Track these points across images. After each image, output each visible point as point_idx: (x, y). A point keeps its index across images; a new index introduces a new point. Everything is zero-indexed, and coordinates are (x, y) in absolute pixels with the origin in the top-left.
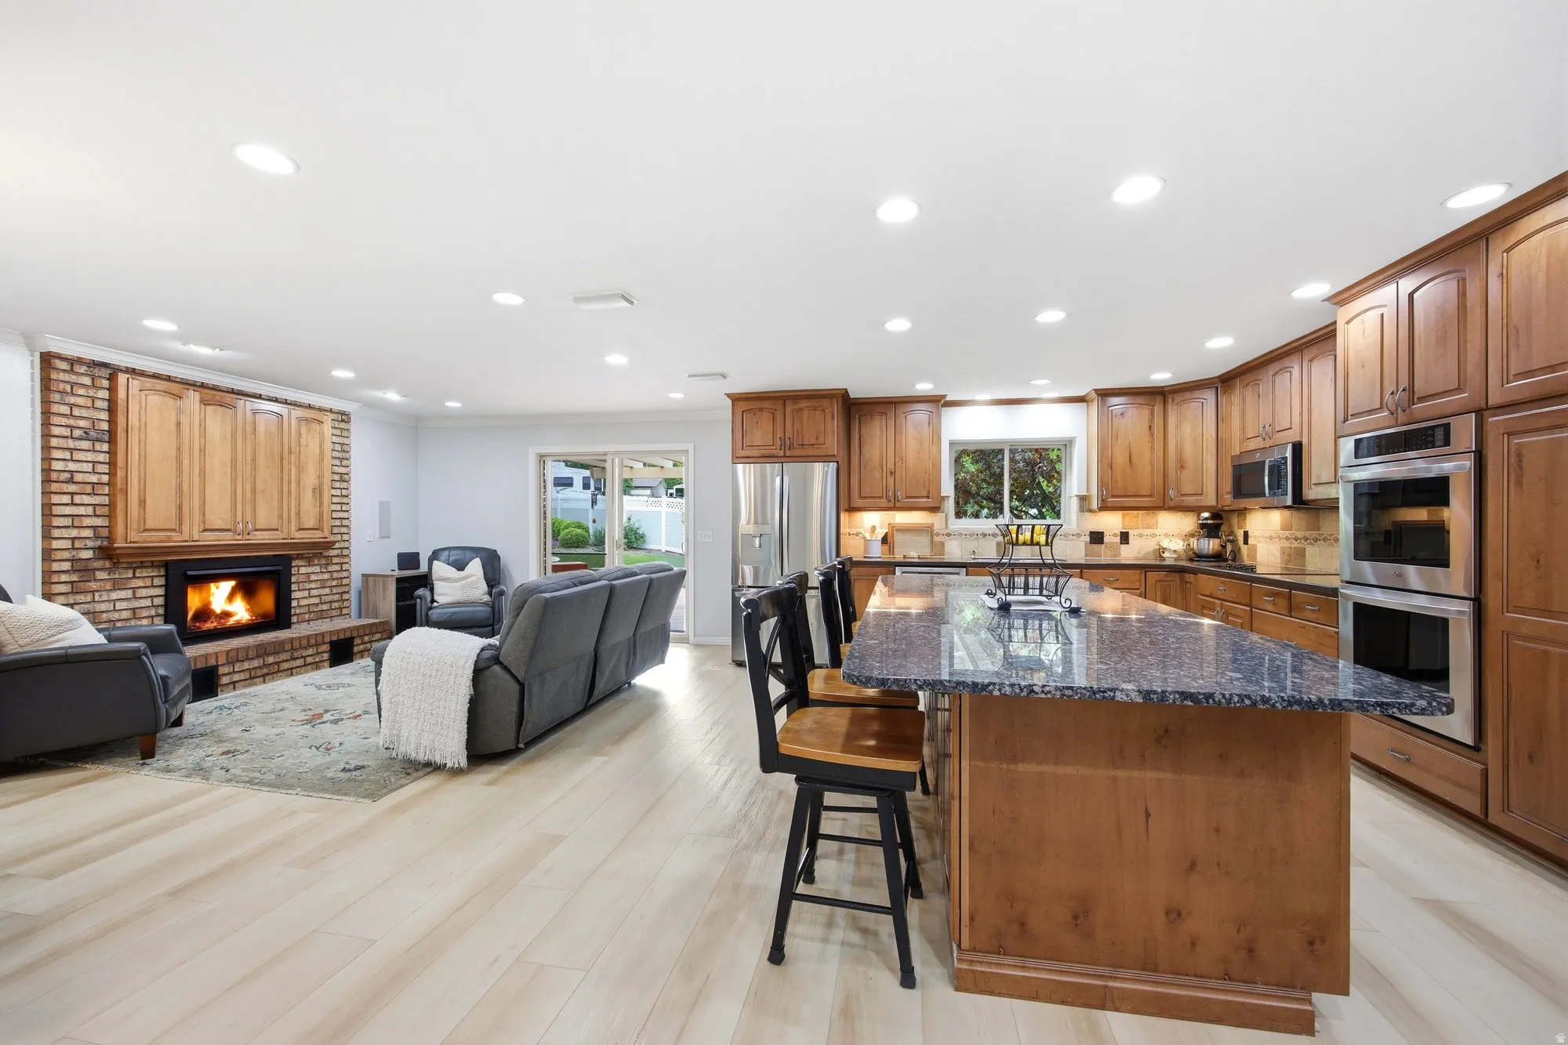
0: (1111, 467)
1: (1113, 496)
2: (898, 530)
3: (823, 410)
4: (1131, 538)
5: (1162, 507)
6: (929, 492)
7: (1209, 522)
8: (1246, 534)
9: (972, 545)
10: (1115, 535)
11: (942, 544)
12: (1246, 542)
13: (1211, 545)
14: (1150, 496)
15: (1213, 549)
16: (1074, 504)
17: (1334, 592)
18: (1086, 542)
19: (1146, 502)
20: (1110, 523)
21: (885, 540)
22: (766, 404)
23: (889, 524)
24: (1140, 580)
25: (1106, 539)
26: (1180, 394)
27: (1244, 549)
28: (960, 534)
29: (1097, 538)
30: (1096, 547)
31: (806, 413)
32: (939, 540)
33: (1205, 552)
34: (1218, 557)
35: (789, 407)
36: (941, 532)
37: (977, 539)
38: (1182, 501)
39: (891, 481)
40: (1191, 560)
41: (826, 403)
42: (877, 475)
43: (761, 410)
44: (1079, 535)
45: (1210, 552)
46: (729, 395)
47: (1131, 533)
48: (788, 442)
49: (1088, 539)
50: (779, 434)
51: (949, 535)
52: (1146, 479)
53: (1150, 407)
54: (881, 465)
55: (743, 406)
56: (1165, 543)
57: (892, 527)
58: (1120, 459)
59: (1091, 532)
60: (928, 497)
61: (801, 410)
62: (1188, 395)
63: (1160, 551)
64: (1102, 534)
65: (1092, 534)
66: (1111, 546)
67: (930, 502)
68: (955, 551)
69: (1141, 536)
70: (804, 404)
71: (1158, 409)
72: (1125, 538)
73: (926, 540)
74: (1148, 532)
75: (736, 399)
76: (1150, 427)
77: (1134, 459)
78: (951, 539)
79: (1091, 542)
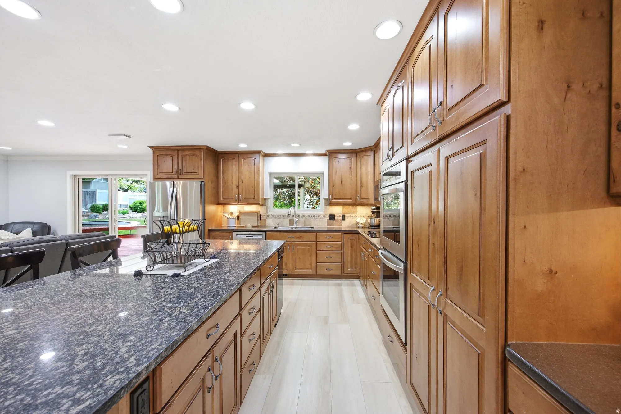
0: (334, 185)
1: (335, 199)
2: (242, 214)
3: (196, 156)
4: (346, 217)
5: (355, 204)
6: (254, 197)
7: (375, 211)
9: (278, 221)
10: (339, 216)
11: (265, 220)
13: (375, 221)
14: (350, 199)
15: (376, 223)
16: (324, 202)
18: (327, 219)
19: (349, 201)
20: (337, 210)
21: (238, 218)
22: (169, 152)
23: (239, 211)
24: (341, 238)
25: (336, 218)
26: (362, 153)
28: (273, 216)
29: (332, 217)
30: (331, 221)
31: (188, 157)
32: (263, 218)
33: (373, 224)
34: (377, 226)
35: (180, 154)
36: (265, 215)
37: (281, 218)
38: (362, 201)
39: (237, 190)
40: (368, 228)
41: (197, 152)
42: (231, 187)
43: (167, 155)
44: (324, 216)
45: (375, 224)
46: (151, 147)
47: (346, 215)
48: (179, 171)
49: (328, 218)
50: (176, 167)
51: (268, 216)
52: (348, 191)
53: (350, 159)
54: (233, 183)
55: (158, 153)
56: (358, 221)
57: (240, 212)
58: (337, 182)
59: (329, 215)
60: (254, 198)
61: (185, 155)
62: (364, 154)
64: (334, 215)
65: (330, 215)
66: (338, 220)
67: (255, 201)
68: (271, 224)
69: (350, 216)
70: (187, 152)
71: (354, 160)
72: (343, 217)
73: (255, 218)
74: (353, 215)
75: (155, 149)
76: (350, 168)
77: (343, 183)
78: (269, 218)
79: (330, 219)
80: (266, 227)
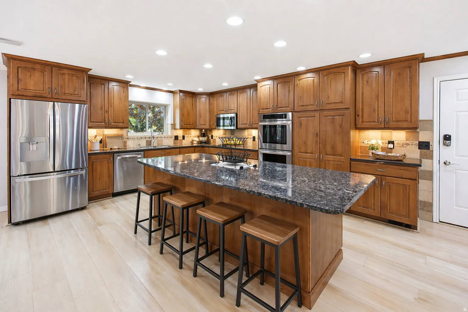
0: (183, 115)
1: (184, 125)
2: (108, 137)
3: (78, 77)
5: (195, 128)
6: (124, 121)
8: (212, 136)
9: (137, 142)
10: (181, 137)
12: (212, 138)
13: (204, 139)
14: (193, 125)
15: (205, 140)
16: (170, 127)
17: (257, 151)
19: (192, 127)
20: (180, 133)
21: (101, 142)
23: (104, 134)
25: (179, 138)
26: (199, 96)
27: (212, 140)
28: (133, 138)
29: (176, 138)
30: (176, 141)
32: (125, 141)
33: (203, 141)
34: (205, 143)
36: (126, 137)
37: (139, 140)
38: (200, 127)
39: (106, 115)
40: (201, 144)
41: (79, 74)
42: (100, 112)
44: (172, 137)
47: (185, 136)
48: (55, 91)
49: (174, 138)
52: (191, 120)
53: (192, 98)
54: (102, 107)
56: (193, 139)
57: (105, 136)
58: (186, 113)
59: (175, 136)
60: (124, 123)
63: (192, 142)
64: (178, 136)
66: (180, 140)
67: (124, 125)
68: (131, 145)
69: (188, 137)
72: (184, 138)
73: (120, 141)
74: (189, 135)
76: (192, 104)
77: (189, 113)
78: (129, 140)
79: (175, 139)
80: (126, 148)
